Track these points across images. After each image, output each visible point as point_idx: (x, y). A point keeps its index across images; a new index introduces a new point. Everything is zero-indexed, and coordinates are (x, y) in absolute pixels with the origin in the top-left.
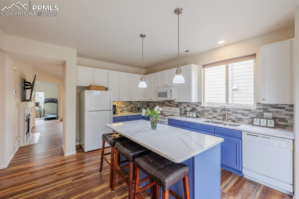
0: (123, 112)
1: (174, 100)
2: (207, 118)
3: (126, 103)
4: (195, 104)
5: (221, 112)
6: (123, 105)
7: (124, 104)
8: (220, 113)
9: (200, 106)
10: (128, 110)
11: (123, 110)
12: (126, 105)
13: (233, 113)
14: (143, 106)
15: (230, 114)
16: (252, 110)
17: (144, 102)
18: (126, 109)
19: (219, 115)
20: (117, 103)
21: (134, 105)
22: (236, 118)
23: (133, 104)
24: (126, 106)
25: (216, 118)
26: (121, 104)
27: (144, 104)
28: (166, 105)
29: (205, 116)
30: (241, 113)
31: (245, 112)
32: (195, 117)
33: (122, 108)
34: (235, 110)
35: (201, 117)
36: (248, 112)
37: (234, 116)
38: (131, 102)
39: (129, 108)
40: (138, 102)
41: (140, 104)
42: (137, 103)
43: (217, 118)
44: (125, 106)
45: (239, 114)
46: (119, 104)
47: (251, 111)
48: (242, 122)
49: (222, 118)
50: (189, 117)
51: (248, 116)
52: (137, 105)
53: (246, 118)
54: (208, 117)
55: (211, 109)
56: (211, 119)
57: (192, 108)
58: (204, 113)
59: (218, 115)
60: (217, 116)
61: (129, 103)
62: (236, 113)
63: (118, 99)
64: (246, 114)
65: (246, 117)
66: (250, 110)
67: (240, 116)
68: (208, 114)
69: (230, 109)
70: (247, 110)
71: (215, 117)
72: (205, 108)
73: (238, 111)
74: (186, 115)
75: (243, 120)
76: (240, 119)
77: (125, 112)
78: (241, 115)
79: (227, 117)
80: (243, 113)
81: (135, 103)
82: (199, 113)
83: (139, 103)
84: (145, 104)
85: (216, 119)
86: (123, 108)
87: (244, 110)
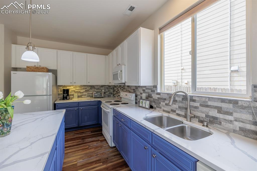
0: (82, 97)
1: (125, 83)
2: (164, 111)
3: (86, 87)
4: (150, 89)
5: (182, 103)
6: (82, 90)
7: (83, 88)
8: (181, 105)
9: (156, 92)
10: (89, 95)
11: (83, 95)
12: (86, 89)
13: (201, 105)
14: (108, 91)
15: (196, 107)
16: (240, 102)
17: (109, 86)
18: (86, 94)
19: (180, 107)
20: (74, 87)
21: (97, 89)
22: (207, 116)
23: (95, 88)
24: (86, 91)
25: (175, 111)
26: (79, 88)
27: (110, 89)
28: (125, 90)
29: (161, 108)
30: (216, 107)
31: (224, 106)
32: (147, 109)
33: (81, 93)
34: (204, 99)
35: (157, 108)
36: (231, 106)
37: (202, 112)
38: (93, 86)
39: (90, 93)
40: (102, 86)
41: (105, 89)
42: (100, 87)
43: (177, 112)
44: (84, 91)
45: (212, 108)
46: (77, 89)
47: (239, 105)
48: (219, 126)
49: (183, 113)
50: (142, 107)
51: (231, 114)
52: (101, 90)
53: (227, 119)
54: (165, 109)
55: (168, 97)
56: (169, 112)
57: (147, 94)
58: (160, 103)
59: (178, 107)
60: (176, 108)
61: (90, 87)
62: (207, 106)
63: (71, 83)
64: (228, 110)
65: (228, 116)
66: (235, 102)
67: (214, 113)
68: (164, 104)
69: (197, 99)
70: (230, 101)
71: (173, 111)
72: (161, 94)
73: (210, 103)
74: (139, 104)
75: (221, 123)
76: (215, 118)
77: (84, 97)
78: (216, 111)
79: (190, 113)
80: (221, 108)
81: (98, 87)
82: (154, 102)
83: (103, 88)
84: (112, 89)
85: (175, 113)
86: (83, 93)
87: (223, 101)
